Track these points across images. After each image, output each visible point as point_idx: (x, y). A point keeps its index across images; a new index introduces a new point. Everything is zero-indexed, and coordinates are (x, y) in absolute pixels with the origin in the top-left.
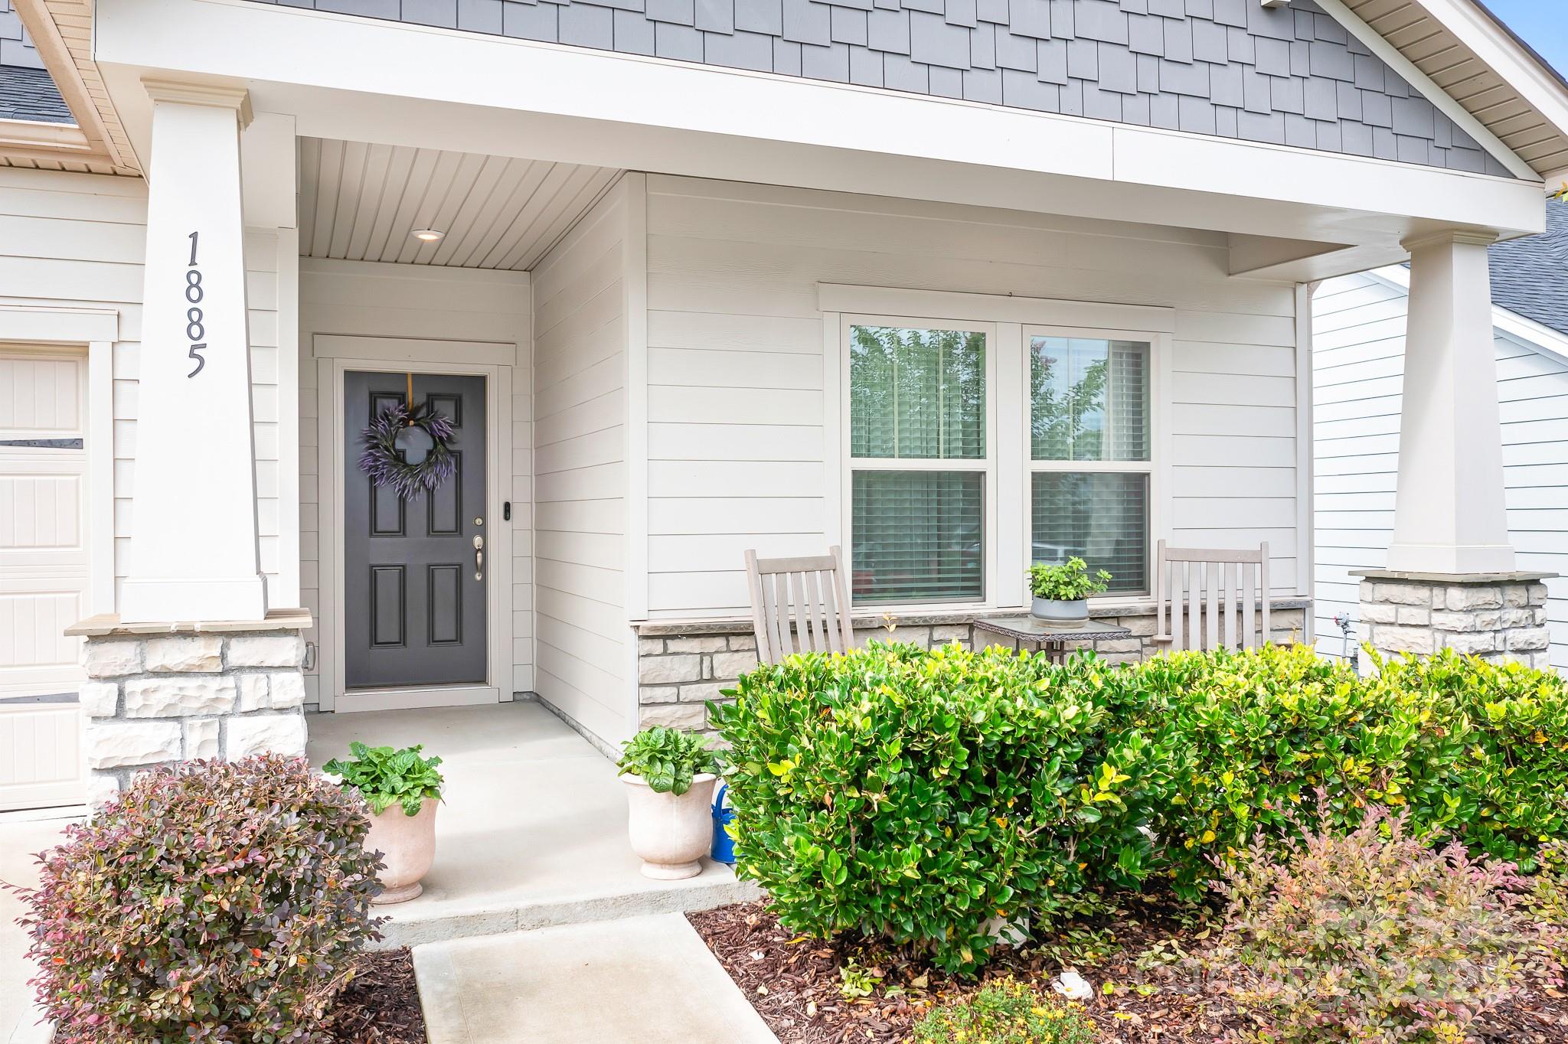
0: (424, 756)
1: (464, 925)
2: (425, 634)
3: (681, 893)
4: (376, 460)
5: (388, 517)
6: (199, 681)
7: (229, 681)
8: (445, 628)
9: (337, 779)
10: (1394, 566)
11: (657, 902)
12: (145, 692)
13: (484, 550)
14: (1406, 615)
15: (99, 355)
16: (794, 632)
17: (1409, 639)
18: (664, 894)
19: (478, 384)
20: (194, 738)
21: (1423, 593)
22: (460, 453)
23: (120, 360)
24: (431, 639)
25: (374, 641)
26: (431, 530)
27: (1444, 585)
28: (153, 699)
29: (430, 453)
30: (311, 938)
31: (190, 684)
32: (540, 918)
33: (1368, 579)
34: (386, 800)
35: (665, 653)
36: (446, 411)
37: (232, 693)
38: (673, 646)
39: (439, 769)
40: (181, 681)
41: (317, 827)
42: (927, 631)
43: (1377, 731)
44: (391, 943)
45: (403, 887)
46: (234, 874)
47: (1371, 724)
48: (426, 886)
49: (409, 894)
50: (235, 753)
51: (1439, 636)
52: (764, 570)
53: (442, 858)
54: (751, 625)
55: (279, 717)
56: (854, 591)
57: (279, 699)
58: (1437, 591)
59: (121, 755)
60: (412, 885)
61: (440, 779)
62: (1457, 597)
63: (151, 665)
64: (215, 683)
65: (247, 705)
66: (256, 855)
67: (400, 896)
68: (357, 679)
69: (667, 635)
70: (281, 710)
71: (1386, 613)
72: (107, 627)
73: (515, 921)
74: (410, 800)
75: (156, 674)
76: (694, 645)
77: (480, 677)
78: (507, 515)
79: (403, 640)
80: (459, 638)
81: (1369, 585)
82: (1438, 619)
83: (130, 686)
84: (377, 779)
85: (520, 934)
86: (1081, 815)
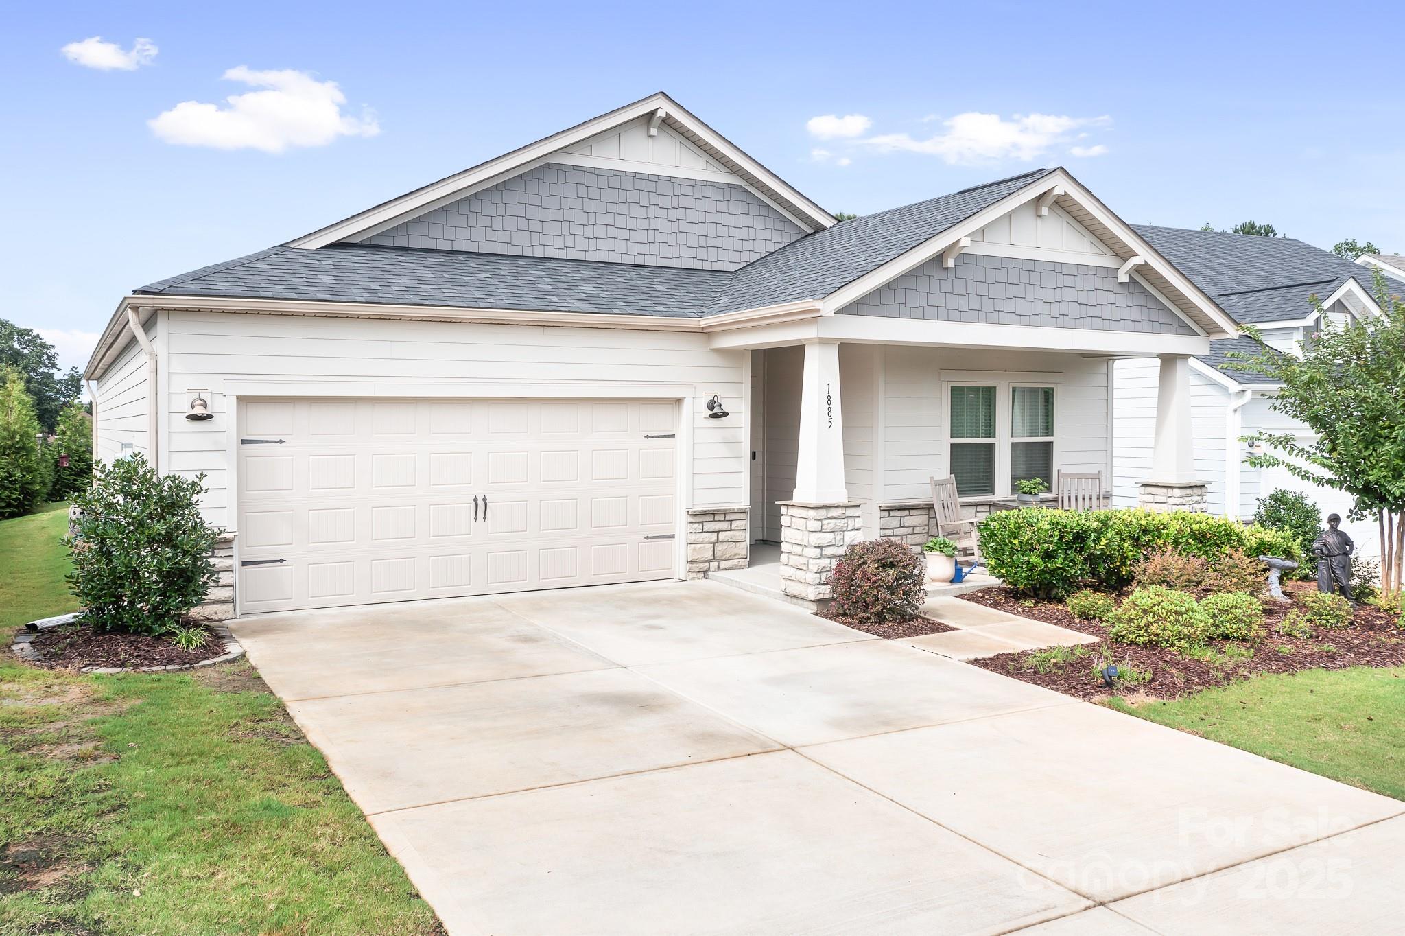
3: (950, 590)
6: (839, 521)
7: (845, 521)
10: (1151, 481)
11: (944, 592)
12: (828, 524)
14: (1158, 499)
15: (688, 403)
17: (1159, 508)
20: (838, 538)
21: (1164, 490)
23: (695, 404)
27: (1172, 487)
28: (829, 526)
31: (837, 522)
33: (1143, 485)
37: (846, 524)
40: (835, 521)
43: (1166, 531)
47: (1163, 529)
50: (847, 543)
51: (1170, 506)
55: (857, 532)
57: (857, 526)
58: (1170, 490)
62: (1177, 492)
63: (828, 516)
64: (843, 521)
65: (849, 528)
70: (858, 529)
71: (1150, 498)
75: (829, 518)
81: (1143, 488)
82: (1170, 500)
83: (824, 522)
86: (1095, 552)
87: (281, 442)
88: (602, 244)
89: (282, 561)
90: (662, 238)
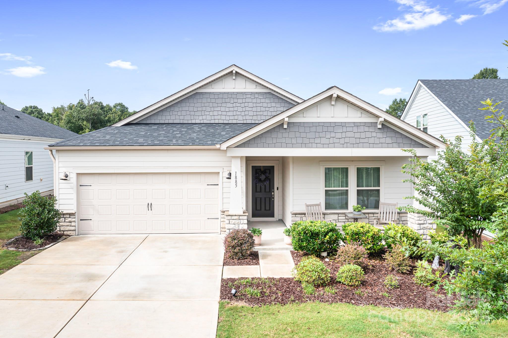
0: (260, 230)
1: (264, 249)
2: (264, 209)
3: (290, 248)
4: (256, 180)
5: (258, 189)
7: (240, 220)
8: (267, 208)
9: (250, 232)
11: (287, 249)
13: (274, 195)
15: (221, 174)
16: (312, 214)
18: (288, 248)
19: (273, 167)
20: (236, 226)
22: (270, 179)
23: (223, 174)
24: (265, 210)
25: (256, 209)
26: (265, 191)
28: (232, 222)
29: (265, 179)
30: (248, 246)
31: (236, 221)
32: (273, 249)
34: (256, 234)
35: (295, 217)
36: (268, 171)
37: (240, 222)
38: (297, 216)
39: (262, 231)
40: (235, 220)
41: (249, 236)
42: (338, 215)
44: (256, 250)
45: (258, 244)
46: (242, 240)
48: (260, 245)
49: (258, 245)
50: (240, 228)
52: (307, 206)
53: (262, 242)
54: (305, 213)
56: (325, 208)
57: (245, 223)
59: (229, 228)
60: (259, 244)
61: (262, 233)
63: (232, 218)
64: (238, 221)
66: (243, 238)
67: (257, 245)
68: (253, 216)
69: (296, 214)
70: (245, 224)
72: (228, 215)
73: (270, 249)
74: (258, 234)
75: (233, 219)
76: (300, 216)
77: (273, 216)
78: (278, 189)
79: (261, 210)
80: (270, 210)
83: (230, 221)
84: (255, 232)
85: (270, 251)
87: (90, 186)
88: (216, 117)
89: (91, 220)
90: (239, 113)
